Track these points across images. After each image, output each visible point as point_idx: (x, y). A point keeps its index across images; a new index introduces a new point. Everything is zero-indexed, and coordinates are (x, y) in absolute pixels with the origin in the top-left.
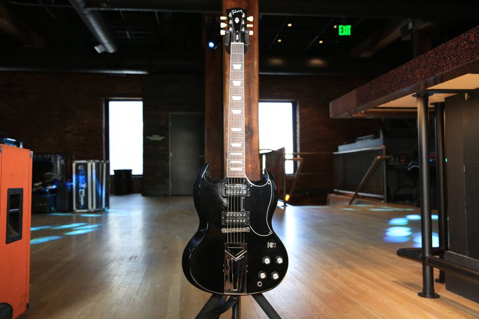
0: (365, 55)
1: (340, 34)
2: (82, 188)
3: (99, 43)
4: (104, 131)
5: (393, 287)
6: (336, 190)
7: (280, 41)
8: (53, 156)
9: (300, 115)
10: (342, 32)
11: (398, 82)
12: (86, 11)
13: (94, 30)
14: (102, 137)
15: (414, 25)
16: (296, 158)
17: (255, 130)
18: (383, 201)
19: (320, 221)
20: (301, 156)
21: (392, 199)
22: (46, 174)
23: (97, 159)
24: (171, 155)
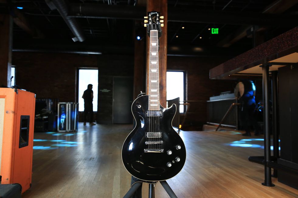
0: (226, 46)
1: (212, 33)
2: (63, 118)
3: (74, 36)
4: (76, 86)
5: (247, 179)
6: (208, 123)
7: (177, 37)
8: (47, 100)
9: (188, 79)
10: (213, 32)
11: (253, 57)
12: (68, 18)
13: (72, 28)
14: (75, 90)
15: (254, 29)
16: (185, 104)
17: (164, 86)
18: (235, 129)
19: (200, 140)
20: (188, 102)
22: (43, 110)
23: (72, 102)
24: (114, 100)
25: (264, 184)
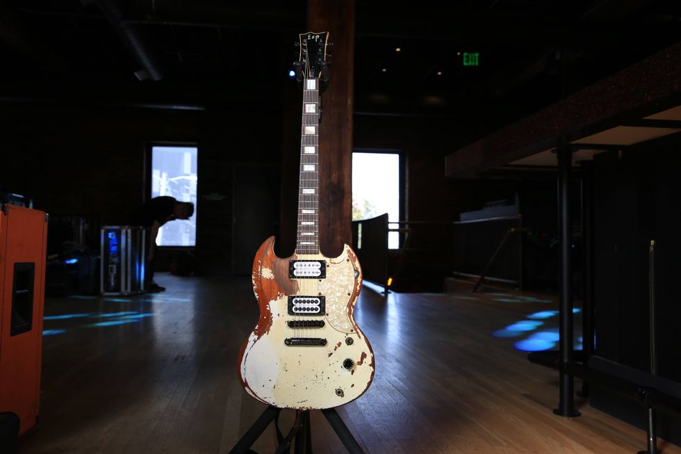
1: (465, 64)
2: (113, 263)
3: (140, 67)
4: (144, 186)
5: (522, 402)
6: (455, 273)
7: (384, 70)
8: (74, 218)
9: (410, 171)
10: (467, 61)
12: (124, 24)
14: (141, 195)
15: (562, 55)
16: (403, 229)
17: (346, 191)
18: (517, 289)
19: (433, 313)
20: (410, 226)
21: (529, 286)
22: (64, 243)
24: (234, 220)
25: (558, 412)
